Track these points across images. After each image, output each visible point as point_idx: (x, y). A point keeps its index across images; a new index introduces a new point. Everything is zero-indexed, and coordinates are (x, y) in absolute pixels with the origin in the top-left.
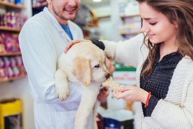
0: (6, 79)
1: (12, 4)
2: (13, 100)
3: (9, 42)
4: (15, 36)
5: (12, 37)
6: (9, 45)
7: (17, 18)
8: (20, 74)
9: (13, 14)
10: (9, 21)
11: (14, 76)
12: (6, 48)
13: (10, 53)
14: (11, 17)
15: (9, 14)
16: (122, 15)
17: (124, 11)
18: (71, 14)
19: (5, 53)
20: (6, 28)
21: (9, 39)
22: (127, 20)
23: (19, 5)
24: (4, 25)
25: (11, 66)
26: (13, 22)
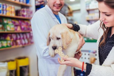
0: (21, 46)
1: (24, 4)
2: (24, 58)
3: (23, 25)
4: (26, 22)
5: (24, 22)
6: (23, 27)
7: (27, 11)
8: (28, 43)
9: (25, 9)
10: (23, 13)
11: (25, 44)
12: (21, 28)
13: (23, 31)
14: (24, 11)
15: (23, 9)
17: (89, 6)
18: (57, 8)
19: (21, 31)
20: (21, 17)
21: (23, 23)
22: (90, 12)
23: (28, 4)
24: (20, 16)
25: (23, 38)
26: (25, 14)
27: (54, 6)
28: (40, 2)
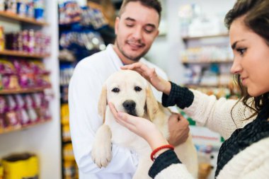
0: (18, 126)
1: (30, 18)
2: (25, 157)
3: (25, 73)
4: (33, 64)
5: (28, 66)
6: (24, 78)
7: (37, 38)
8: (38, 120)
9: (32, 33)
10: (25, 42)
11: (29, 122)
12: (20, 81)
13: (25, 90)
14: (28, 38)
15: (25, 33)
16: (185, 35)
19: (19, 89)
20: (21, 53)
21: (25, 69)
22: (191, 43)
23: (40, 20)
24: (18, 49)
25: (25, 107)
26: (31, 44)
27: (127, 42)
28: (72, 16)
